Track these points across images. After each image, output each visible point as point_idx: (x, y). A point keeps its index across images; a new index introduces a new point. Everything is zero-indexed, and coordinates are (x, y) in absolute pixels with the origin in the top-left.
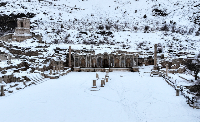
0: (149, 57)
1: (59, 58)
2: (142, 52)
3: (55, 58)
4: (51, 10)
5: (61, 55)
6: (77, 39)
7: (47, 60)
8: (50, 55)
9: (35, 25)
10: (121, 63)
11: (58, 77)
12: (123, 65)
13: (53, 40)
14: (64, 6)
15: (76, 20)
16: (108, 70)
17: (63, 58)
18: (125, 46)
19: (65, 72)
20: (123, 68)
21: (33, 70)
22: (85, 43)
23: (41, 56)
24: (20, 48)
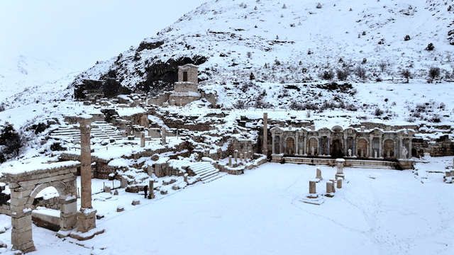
0: (441, 137)
1: (246, 136)
2: (422, 125)
3: (237, 136)
4: (234, 48)
5: (248, 131)
6: (280, 99)
7: (225, 139)
8: (229, 130)
9: (205, 76)
10: (371, 148)
11: (242, 171)
12: (376, 153)
13: (235, 102)
14: (257, 40)
15: (278, 63)
16: (341, 162)
17: (253, 136)
18: (382, 113)
19: (256, 162)
20: (375, 159)
21: (200, 157)
22: (295, 106)
23: (214, 132)
24: (181, 117)
